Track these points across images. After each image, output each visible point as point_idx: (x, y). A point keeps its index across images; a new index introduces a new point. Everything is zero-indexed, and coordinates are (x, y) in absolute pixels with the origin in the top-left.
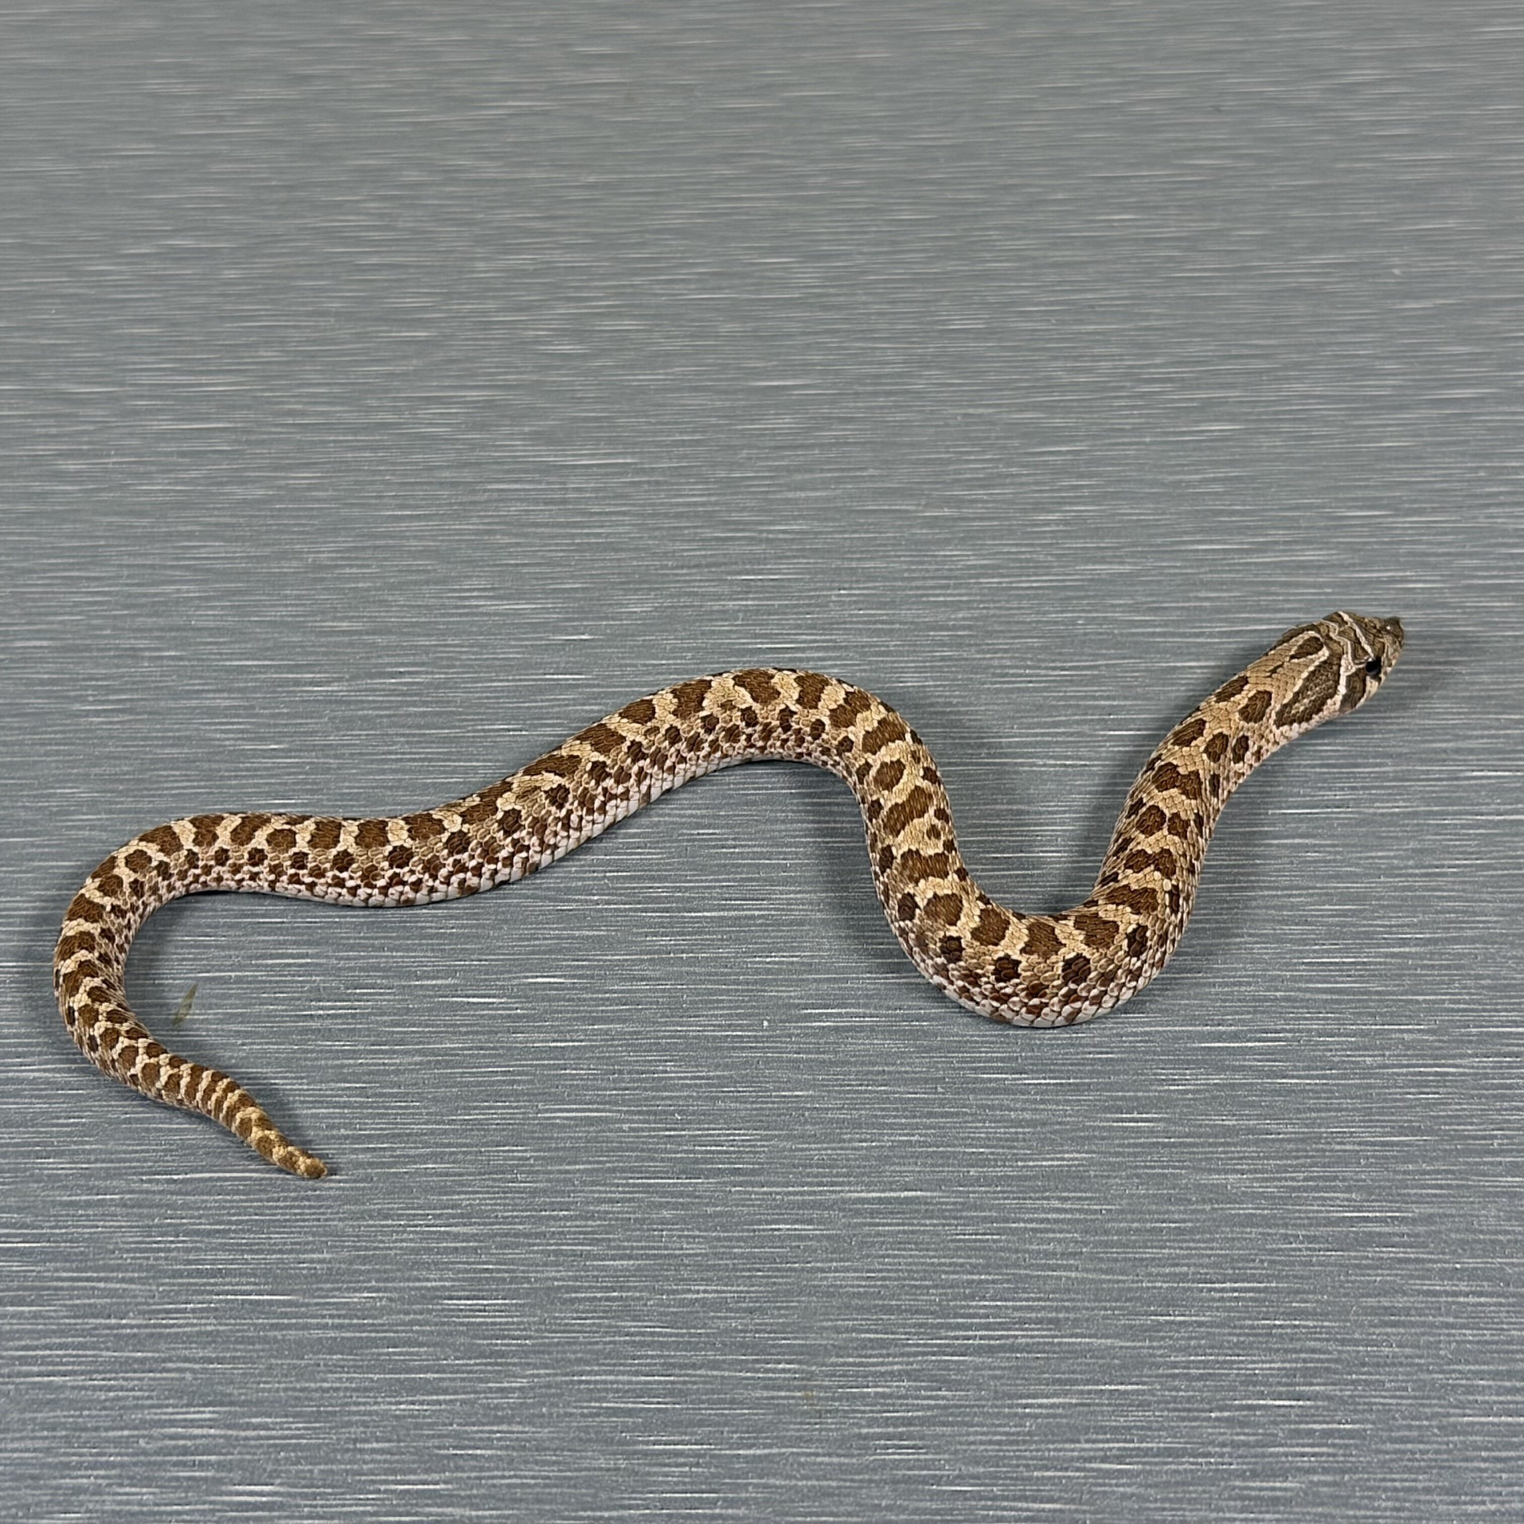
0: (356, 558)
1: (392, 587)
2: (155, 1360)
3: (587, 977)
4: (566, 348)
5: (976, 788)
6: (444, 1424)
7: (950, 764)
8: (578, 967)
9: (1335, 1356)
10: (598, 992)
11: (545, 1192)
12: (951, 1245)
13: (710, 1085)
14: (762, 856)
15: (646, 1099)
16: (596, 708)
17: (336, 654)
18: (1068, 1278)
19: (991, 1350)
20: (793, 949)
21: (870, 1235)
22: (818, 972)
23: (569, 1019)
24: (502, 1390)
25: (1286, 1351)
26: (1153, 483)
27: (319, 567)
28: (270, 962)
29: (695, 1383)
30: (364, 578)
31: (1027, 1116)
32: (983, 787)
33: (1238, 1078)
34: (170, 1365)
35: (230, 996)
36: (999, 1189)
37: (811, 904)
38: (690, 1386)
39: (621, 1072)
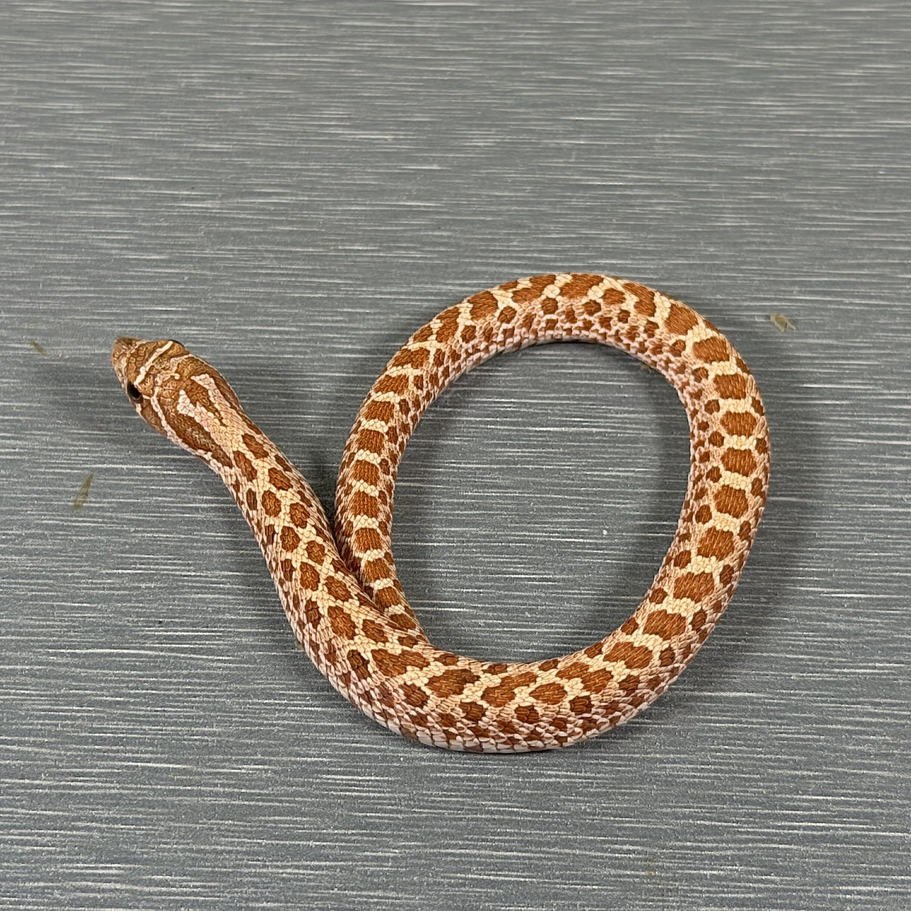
2: (66, 818)
6: (328, 889)
7: (765, 299)
10: (454, 497)
12: (776, 743)
13: (556, 587)
14: (599, 377)
15: (499, 598)
16: (445, 234)
17: (209, 173)
18: (882, 777)
19: (814, 840)
20: (627, 465)
21: (703, 731)
24: (377, 859)
27: (190, 91)
29: (549, 859)
30: (233, 102)
31: (842, 626)
34: (80, 824)
35: (122, 487)
36: (817, 693)
37: (644, 424)
38: (545, 862)
39: (476, 572)
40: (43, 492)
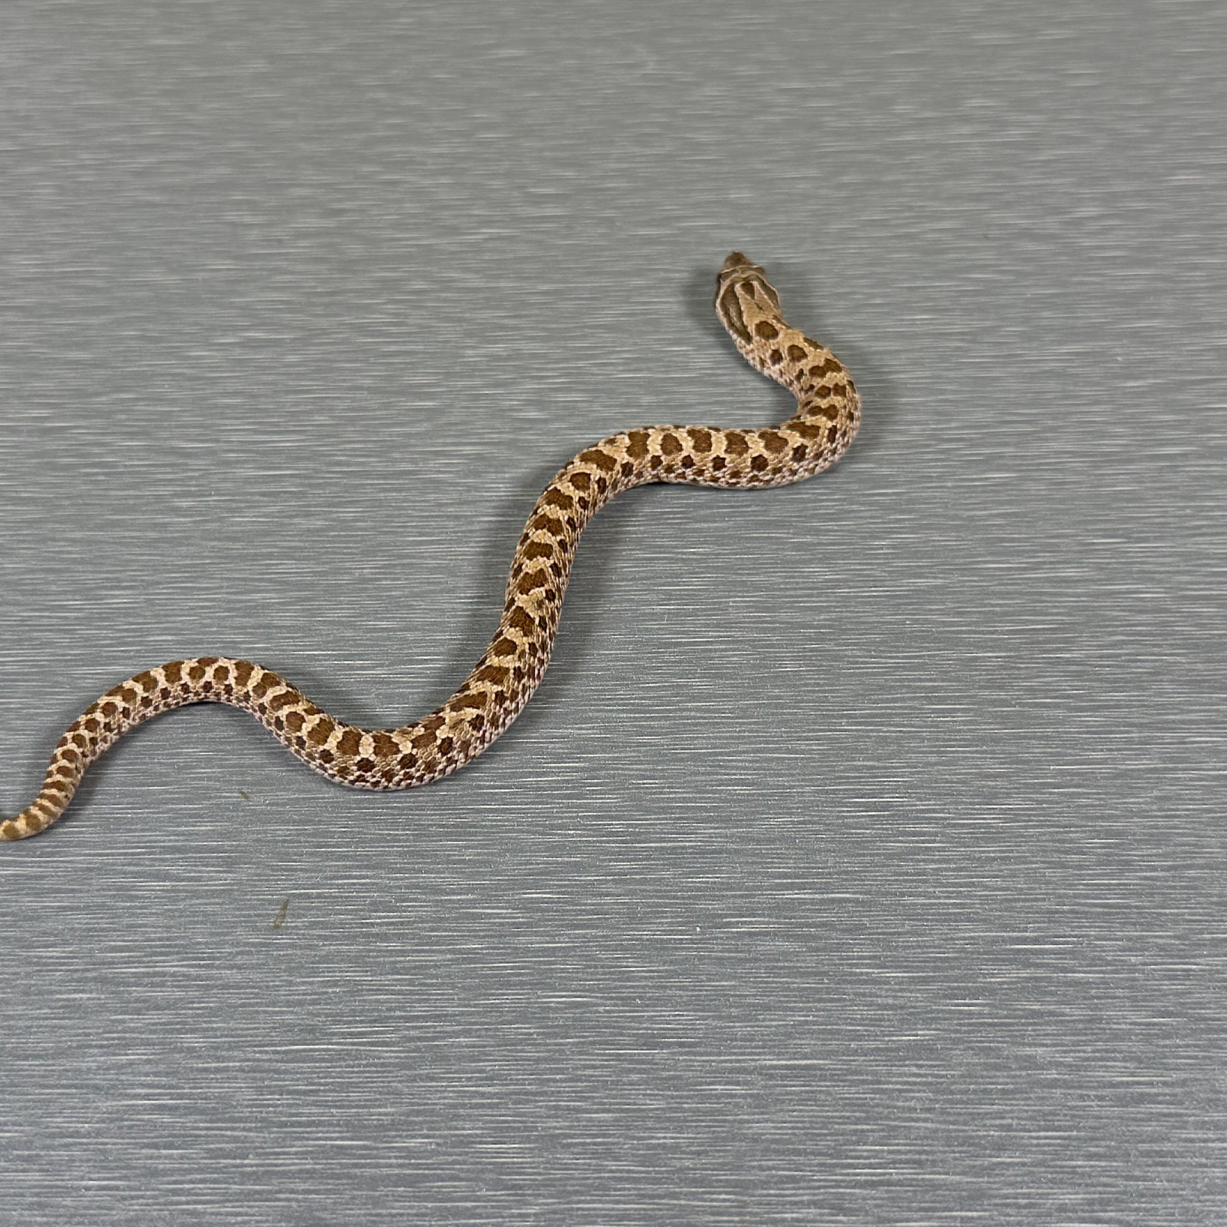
0: (390, 573)
1: (416, 595)
2: (270, 1191)
3: (568, 893)
4: (533, 414)
5: (840, 748)
7: (820, 730)
8: (561, 886)
9: (1122, 1188)
10: (577, 905)
11: (546, 1060)
12: (841, 1102)
13: (660, 977)
14: (690, 800)
15: (615, 988)
17: (378, 646)
18: (926, 1128)
19: (873, 1185)
20: (715, 872)
21: (781, 1094)
22: (733, 889)
23: (556, 926)
24: (520, 1215)
25: (1087, 1185)
26: (955, 518)
27: (363, 579)
28: (340, 882)
29: (660, 1210)
30: (396, 588)
31: (890, 1001)
32: (845, 748)
33: (1040, 973)
34: (281, 1196)
35: (312, 909)
36: (872, 1058)
37: (726, 837)
38: (657, 1212)
39: (596, 967)
40: (249, 916)
